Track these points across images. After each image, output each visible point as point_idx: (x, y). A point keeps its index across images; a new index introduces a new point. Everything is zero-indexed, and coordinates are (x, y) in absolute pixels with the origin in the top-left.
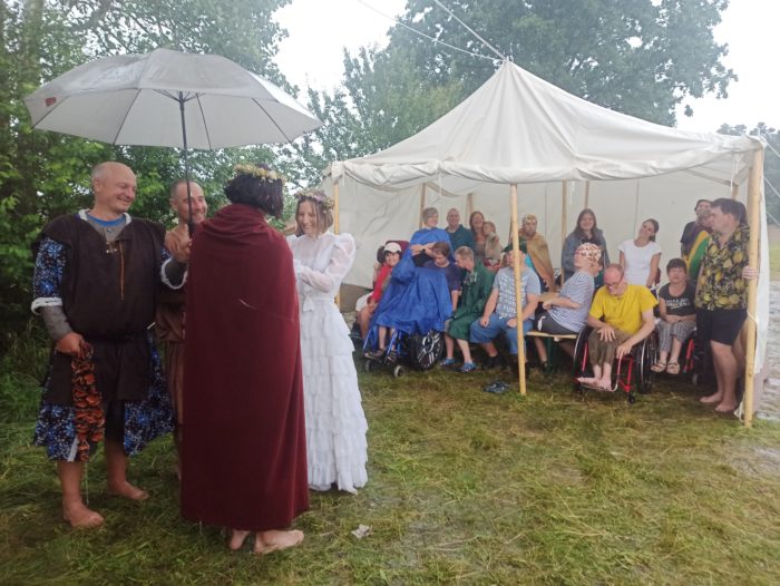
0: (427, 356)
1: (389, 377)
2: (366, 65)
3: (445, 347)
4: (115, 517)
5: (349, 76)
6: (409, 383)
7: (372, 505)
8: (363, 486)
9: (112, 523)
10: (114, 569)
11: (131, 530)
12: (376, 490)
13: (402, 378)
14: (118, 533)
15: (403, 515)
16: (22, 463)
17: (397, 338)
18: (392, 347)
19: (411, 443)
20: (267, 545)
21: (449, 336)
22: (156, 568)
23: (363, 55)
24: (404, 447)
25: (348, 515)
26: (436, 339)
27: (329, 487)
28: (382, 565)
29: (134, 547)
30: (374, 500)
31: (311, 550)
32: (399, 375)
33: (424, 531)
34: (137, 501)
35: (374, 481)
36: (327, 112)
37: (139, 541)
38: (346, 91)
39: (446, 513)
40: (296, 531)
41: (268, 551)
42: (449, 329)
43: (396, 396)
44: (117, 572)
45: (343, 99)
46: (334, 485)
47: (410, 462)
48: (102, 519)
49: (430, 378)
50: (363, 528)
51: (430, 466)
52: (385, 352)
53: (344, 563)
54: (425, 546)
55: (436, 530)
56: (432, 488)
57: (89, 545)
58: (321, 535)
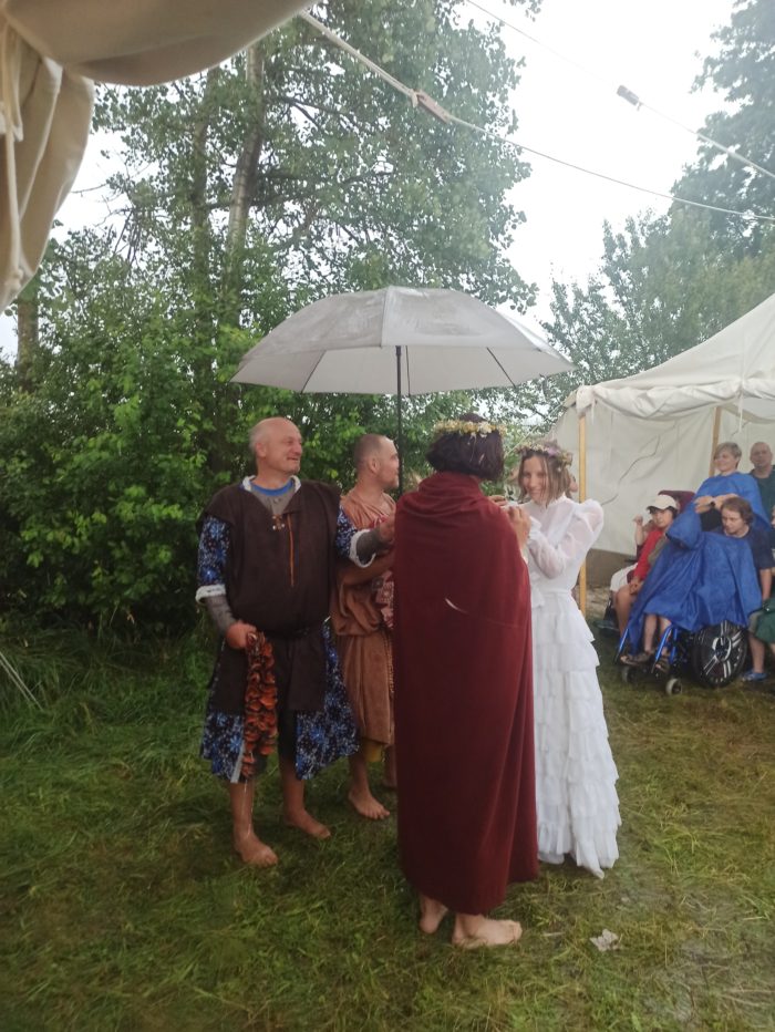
0: (720, 665)
1: (658, 695)
2: (635, 241)
3: (749, 652)
4: (289, 858)
5: (610, 259)
6: (690, 707)
7: (624, 899)
8: (611, 865)
9: (286, 864)
10: (283, 932)
11: (306, 878)
12: (632, 875)
13: (678, 696)
14: (292, 880)
15: (672, 925)
16: (199, 768)
17: (671, 638)
18: (664, 651)
19: (689, 806)
20: (470, 937)
21: (756, 638)
22: (332, 940)
23: (631, 228)
24: (679, 811)
25: (587, 911)
26: (735, 640)
27: (562, 860)
28: (635, 1004)
29: (307, 903)
30: (627, 893)
31: (532, 957)
32: (673, 691)
33: (706, 961)
34: (316, 839)
35: (629, 861)
36: (577, 312)
37: (314, 896)
38: (606, 280)
39: (743, 937)
40: (510, 922)
41: (472, 945)
42: (757, 628)
43: (668, 726)
44: (285, 937)
45: (601, 292)
46: (569, 858)
47: (686, 838)
48: (274, 856)
49: (724, 703)
50: (608, 936)
51: (719, 850)
52: (653, 657)
53: (578, 989)
54: (707, 987)
55: (725, 963)
56: (720, 887)
57: (258, 891)
58: (546, 935)
